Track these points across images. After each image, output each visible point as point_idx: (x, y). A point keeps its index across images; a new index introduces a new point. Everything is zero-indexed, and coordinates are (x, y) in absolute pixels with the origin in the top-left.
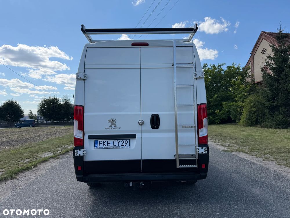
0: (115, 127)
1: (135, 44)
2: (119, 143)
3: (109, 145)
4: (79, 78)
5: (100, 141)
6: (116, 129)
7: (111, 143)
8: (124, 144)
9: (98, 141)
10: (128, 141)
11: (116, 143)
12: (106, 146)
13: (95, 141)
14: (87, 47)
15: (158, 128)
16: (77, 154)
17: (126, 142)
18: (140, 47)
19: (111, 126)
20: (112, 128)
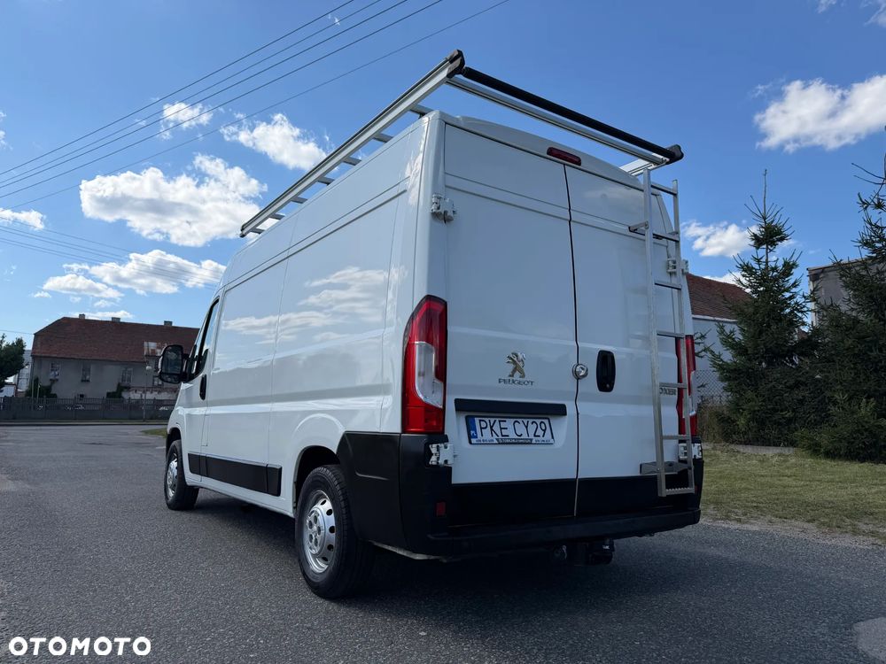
0: (521, 379)
1: (556, 153)
2: (527, 427)
3: (504, 432)
4: (442, 210)
5: (480, 421)
6: (524, 386)
7: (512, 428)
8: (540, 432)
9: (477, 420)
10: (546, 421)
11: (521, 429)
12: (499, 434)
13: (467, 418)
14: (446, 123)
15: (610, 390)
16: (438, 459)
17: (543, 425)
18: (564, 164)
19: (512, 376)
20: (514, 382)
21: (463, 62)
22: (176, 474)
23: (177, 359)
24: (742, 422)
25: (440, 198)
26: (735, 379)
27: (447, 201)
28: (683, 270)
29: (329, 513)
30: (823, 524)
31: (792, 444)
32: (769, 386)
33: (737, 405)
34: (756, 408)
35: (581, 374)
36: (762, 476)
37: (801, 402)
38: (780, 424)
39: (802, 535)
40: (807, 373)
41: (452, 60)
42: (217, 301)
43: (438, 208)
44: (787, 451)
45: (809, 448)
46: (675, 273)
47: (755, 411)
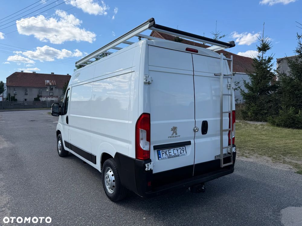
0: (176, 135)
1: (188, 49)
2: (178, 151)
3: (170, 154)
4: (147, 81)
5: (162, 151)
6: (177, 138)
7: (172, 152)
8: (182, 152)
9: (161, 151)
10: (184, 147)
11: (176, 152)
12: (169, 155)
13: (157, 151)
14: (149, 45)
15: (206, 133)
16: (148, 168)
17: (183, 149)
18: (192, 53)
19: (173, 134)
20: (173, 137)
21: (154, 23)
22: (61, 145)
23: (57, 106)
24: (249, 114)
25: (147, 77)
26: (249, 99)
27: (150, 77)
28: (233, 88)
29: (113, 175)
30: (274, 158)
31: (266, 121)
32: (260, 102)
33: (249, 107)
34: (255, 109)
35: (196, 131)
36: (255, 135)
37: (270, 107)
38: (262, 114)
39: (267, 164)
40: (273, 97)
41: (150, 21)
42: (69, 89)
43: (146, 81)
44: (264, 123)
45: (272, 123)
46: (230, 89)
47: (254, 110)
